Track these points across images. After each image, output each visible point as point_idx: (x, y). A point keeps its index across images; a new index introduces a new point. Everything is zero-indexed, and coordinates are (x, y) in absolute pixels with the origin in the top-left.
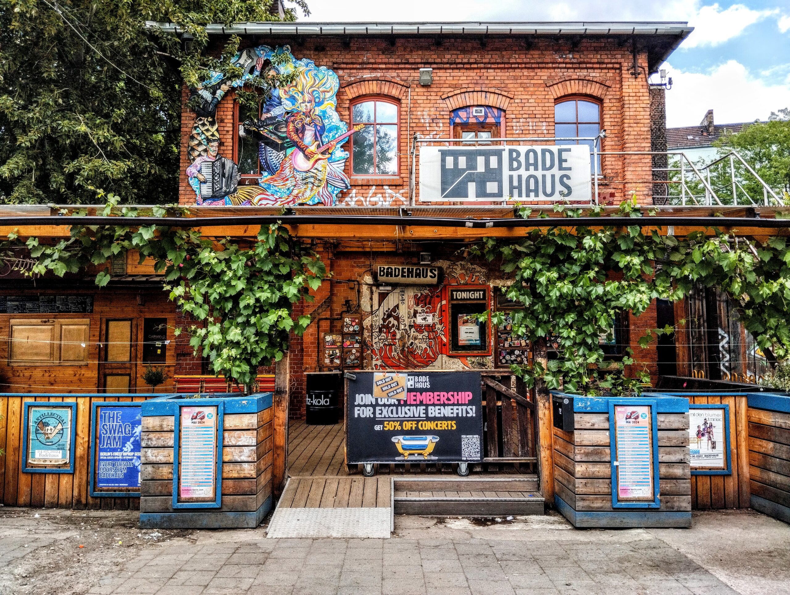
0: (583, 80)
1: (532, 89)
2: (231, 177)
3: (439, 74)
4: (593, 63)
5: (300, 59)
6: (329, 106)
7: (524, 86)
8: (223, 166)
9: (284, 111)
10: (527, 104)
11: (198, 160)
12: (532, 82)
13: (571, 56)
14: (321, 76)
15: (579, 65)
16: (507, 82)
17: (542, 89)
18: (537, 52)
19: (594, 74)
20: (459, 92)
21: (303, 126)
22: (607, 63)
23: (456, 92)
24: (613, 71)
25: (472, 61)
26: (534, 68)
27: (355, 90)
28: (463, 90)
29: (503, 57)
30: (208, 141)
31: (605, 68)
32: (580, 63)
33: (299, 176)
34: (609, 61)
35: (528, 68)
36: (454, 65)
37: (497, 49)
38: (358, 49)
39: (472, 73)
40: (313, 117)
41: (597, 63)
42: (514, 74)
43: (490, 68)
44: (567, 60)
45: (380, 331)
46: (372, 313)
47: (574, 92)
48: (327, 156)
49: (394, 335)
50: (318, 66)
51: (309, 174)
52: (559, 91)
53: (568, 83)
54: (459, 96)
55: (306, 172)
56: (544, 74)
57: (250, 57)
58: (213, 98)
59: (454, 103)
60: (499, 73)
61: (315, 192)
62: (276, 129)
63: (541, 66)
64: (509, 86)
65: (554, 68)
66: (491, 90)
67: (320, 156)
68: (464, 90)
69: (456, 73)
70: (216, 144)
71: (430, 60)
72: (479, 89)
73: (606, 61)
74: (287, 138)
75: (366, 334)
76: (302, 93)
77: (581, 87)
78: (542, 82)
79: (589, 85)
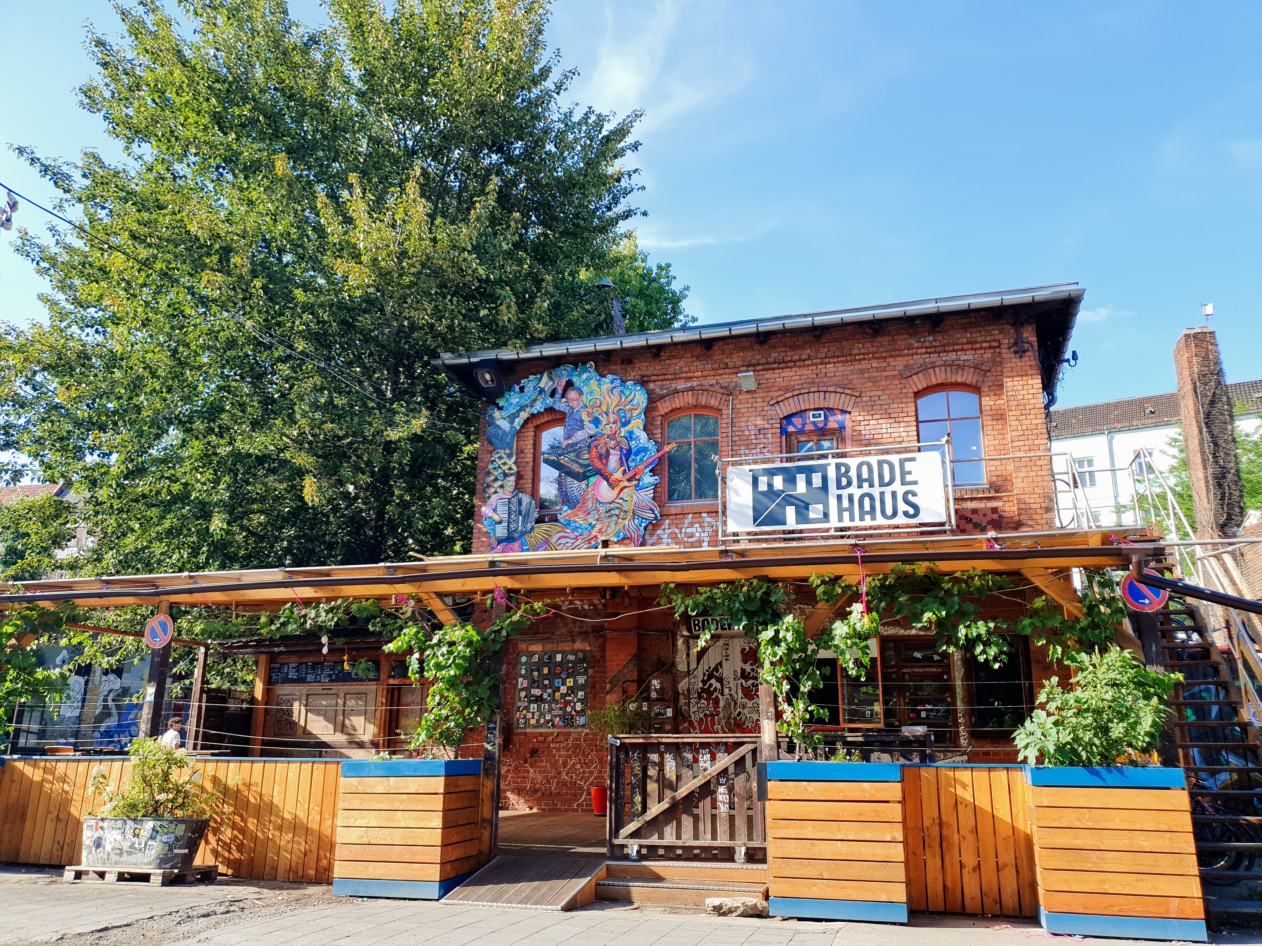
0: (951, 365)
1: (883, 383)
2: (528, 514)
3: (766, 376)
4: (963, 344)
5: (604, 376)
6: (637, 425)
7: (874, 381)
8: (520, 502)
9: (587, 436)
10: (878, 402)
11: (494, 498)
12: (884, 374)
13: (931, 338)
14: (627, 393)
15: (945, 348)
16: (850, 377)
17: (898, 382)
18: (887, 338)
19: (966, 357)
20: (790, 394)
21: (608, 452)
22: (981, 342)
23: (787, 396)
24: (992, 351)
25: (804, 357)
26: (885, 358)
27: (668, 404)
28: (795, 393)
29: (843, 348)
30: (506, 475)
31: (981, 348)
32: (944, 346)
33: (602, 509)
34: (983, 338)
35: (878, 358)
36: (783, 364)
37: (836, 340)
38: (669, 358)
39: (806, 372)
40: (619, 439)
41: (968, 343)
42: (860, 367)
43: (829, 363)
44: (927, 344)
45: (700, 697)
46: (688, 673)
47: (940, 381)
48: (634, 483)
49: (716, 702)
50: (623, 381)
51: (612, 506)
52: (920, 382)
53: (931, 371)
54: (791, 400)
55: (610, 503)
56: (899, 363)
57: (551, 379)
58: (512, 427)
59: (785, 409)
60: (841, 368)
61: (620, 526)
62: (578, 456)
63: (895, 353)
64: (854, 382)
65: (912, 355)
66: (830, 389)
67: (626, 483)
68: (797, 392)
69: (787, 373)
70: (513, 478)
71: (753, 362)
72: (816, 389)
73: (979, 339)
74: (589, 465)
75: (682, 701)
76: (607, 414)
77: (949, 375)
78: (896, 373)
79: (960, 371)
